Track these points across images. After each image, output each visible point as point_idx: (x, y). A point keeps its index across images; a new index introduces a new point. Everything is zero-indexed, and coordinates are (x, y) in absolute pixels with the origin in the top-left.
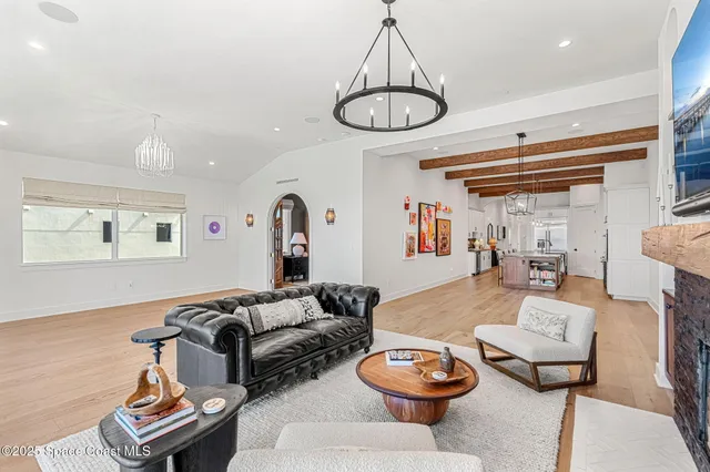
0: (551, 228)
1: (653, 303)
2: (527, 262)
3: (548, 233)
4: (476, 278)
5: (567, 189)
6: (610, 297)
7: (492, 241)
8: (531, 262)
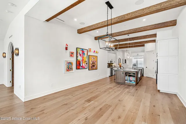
0: (138, 60)
1: (179, 95)
2: (124, 73)
3: (137, 61)
4: (111, 77)
5: (143, 45)
6: (159, 91)
7: (120, 64)
8: (126, 73)
